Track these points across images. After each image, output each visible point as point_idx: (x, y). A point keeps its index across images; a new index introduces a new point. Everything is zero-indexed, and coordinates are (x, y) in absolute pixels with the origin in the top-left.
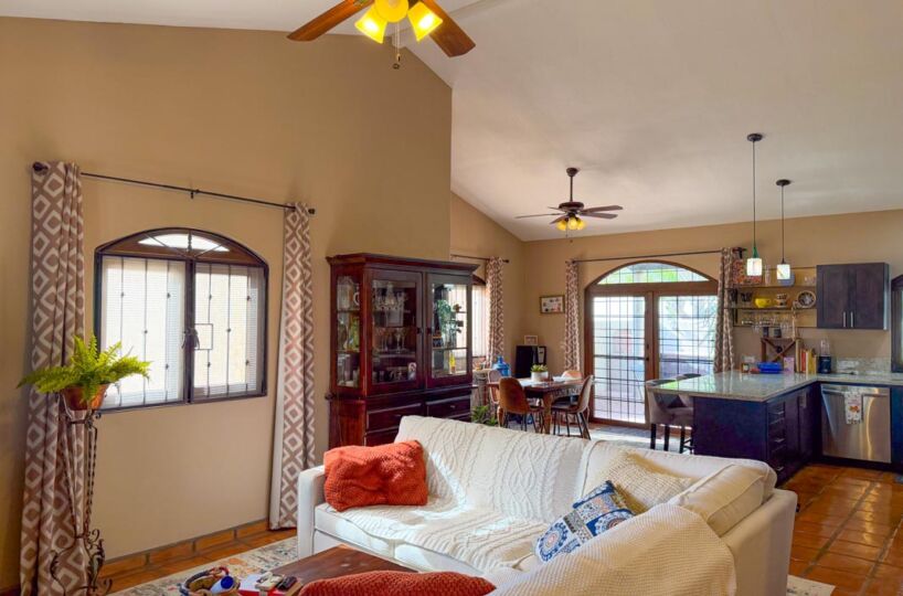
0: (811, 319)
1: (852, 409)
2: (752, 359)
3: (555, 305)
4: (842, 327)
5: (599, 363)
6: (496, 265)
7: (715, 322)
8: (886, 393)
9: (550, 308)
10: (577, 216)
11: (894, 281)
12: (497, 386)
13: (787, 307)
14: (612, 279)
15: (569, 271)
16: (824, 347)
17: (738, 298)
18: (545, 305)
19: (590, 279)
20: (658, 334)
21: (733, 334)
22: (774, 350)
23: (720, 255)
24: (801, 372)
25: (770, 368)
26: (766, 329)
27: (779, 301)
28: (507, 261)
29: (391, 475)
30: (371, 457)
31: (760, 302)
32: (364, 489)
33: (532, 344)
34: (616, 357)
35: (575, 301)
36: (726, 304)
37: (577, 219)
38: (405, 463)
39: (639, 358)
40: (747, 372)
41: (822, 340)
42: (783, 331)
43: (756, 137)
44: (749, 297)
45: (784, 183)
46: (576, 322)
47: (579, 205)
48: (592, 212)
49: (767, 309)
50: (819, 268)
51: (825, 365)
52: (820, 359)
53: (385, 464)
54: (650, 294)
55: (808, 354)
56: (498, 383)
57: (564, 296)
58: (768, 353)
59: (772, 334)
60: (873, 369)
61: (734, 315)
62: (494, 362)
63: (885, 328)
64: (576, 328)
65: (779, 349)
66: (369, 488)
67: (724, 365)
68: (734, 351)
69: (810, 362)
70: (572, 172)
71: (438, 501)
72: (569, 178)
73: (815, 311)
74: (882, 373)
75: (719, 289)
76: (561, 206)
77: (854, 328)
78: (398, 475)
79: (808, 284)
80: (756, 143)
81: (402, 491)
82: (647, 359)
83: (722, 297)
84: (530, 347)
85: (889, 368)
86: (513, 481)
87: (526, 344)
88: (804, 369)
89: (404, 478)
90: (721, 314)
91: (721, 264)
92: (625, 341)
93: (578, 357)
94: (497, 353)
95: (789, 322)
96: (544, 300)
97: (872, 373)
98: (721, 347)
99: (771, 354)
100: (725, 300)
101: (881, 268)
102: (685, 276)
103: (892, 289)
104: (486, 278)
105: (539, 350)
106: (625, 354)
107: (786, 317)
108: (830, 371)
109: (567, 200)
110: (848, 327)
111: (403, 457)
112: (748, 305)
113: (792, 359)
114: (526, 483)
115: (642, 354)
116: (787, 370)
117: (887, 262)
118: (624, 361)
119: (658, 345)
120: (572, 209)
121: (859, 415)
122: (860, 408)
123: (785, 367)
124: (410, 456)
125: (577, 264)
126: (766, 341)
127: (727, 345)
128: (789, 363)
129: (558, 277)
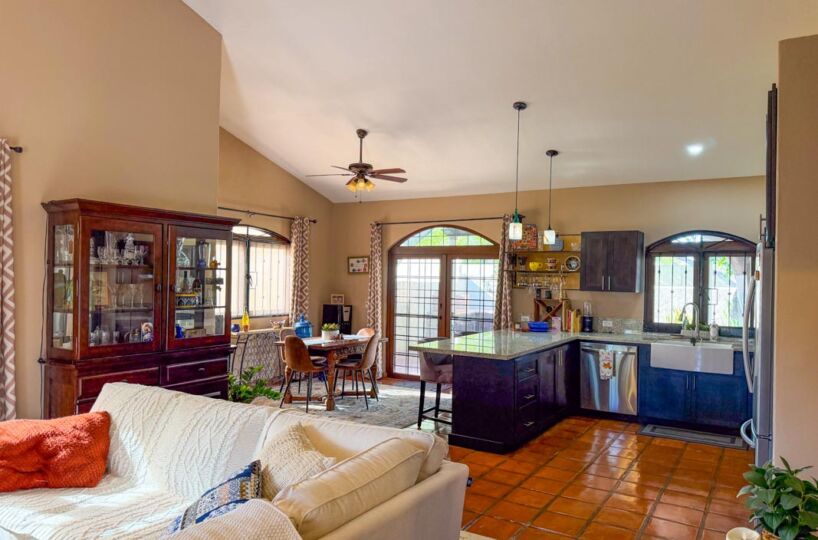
0: (576, 282)
1: (605, 365)
2: (527, 319)
3: (360, 266)
4: (599, 289)
5: (400, 321)
6: (301, 225)
7: (496, 283)
8: (634, 350)
9: (357, 269)
10: (366, 177)
11: (648, 249)
12: (283, 345)
13: (555, 271)
14: (412, 242)
15: (373, 233)
16: (587, 309)
17: (516, 261)
18: (352, 265)
19: (392, 241)
20: (450, 294)
21: (511, 294)
22: (545, 309)
23: (502, 221)
24: (567, 331)
25: (539, 327)
26: (539, 291)
27: (550, 265)
28: (314, 222)
29: (54, 453)
30: (34, 433)
31: (533, 266)
32: (16, 471)
33: (338, 303)
34: (414, 316)
35: (378, 262)
36: (506, 267)
37: (366, 181)
38: (79, 438)
39: (434, 317)
40: (518, 330)
41: (585, 300)
42: (553, 293)
43: (520, 106)
44: (525, 261)
45: (553, 153)
46: (379, 282)
47: (368, 167)
48: (379, 174)
49: (539, 273)
50: (583, 234)
51: (588, 325)
52: (584, 318)
53: (49, 441)
54: (444, 256)
55: (573, 314)
56: (284, 342)
57: (368, 257)
58: (541, 313)
59: (544, 295)
60: (628, 329)
61: (513, 278)
62: (296, 321)
63: (637, 291)
64: (379, 289)
65: (549, 309)
66: (23, 470)
67: (502, 324)
68: (511, 310)
69: (575, 321)
70: (362, 133)
71: (114, 480)
72: (359, 139)
73: (578, 275)
74: (636, 332)
75: (500, 253)
76: (350, 167)
77: (611, 290)
78: (63, 454)
79: (574, 249)
80: (522, 111)
81: (66, 471)
82: (440, 318)
83: (503, 261)
84: (336, 307)
85: (641, 327)
86: (189, 458)
87: (332, 303)
88: (569, 328)
89: (72, 455)
90: (501, 277)
91: (502, 230)
92: (422, 300)
93: (379, 316)
94: (301, 311)
95: (558, 284)
96: (352, 261)
97: (628, 332)
98: (501, 307)
99: (543, 314)
100: (505, 263)
101: (637, 235)
102: (475, 241)
103: (646, 255)
104: (291, 237)
105: (345, 309)
106: (422, 313)
107: (555, 280)
108: (591, 331)
109: (357, 161)
110: (606, 289)
111: (77, 432)
112: (523, 268)
113: (560, 319)
114: (200, 461)
115: (436, 314)
116: (555, 328)
117: (642, 231)
118: (421, 320)
119: (450, 305)
120: (362, 171)
121: (611, 371)
122: (611, 364)
123: (553, 326)
124: (86, 431)
125: (381, 226)
126: (539, 302)
127: (506, 304)
128: (556, 322)
129: (363, 239)
